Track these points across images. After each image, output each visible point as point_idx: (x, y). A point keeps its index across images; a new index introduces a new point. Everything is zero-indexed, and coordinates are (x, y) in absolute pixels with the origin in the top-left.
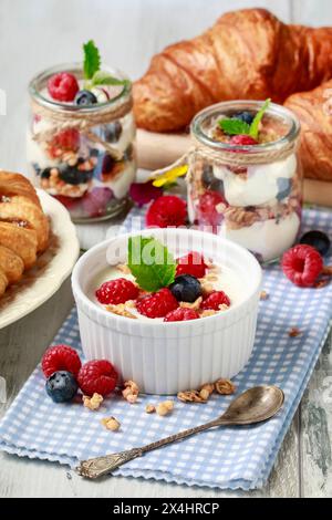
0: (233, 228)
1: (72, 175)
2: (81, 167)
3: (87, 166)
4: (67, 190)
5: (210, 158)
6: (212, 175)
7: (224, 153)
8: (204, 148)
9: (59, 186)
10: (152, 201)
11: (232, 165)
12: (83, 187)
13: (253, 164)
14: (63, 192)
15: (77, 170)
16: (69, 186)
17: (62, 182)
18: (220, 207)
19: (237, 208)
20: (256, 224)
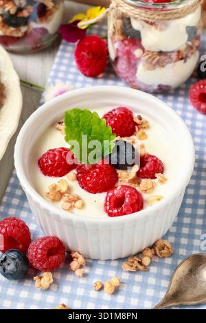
0: (149, 69)
1: (14, 22)
2: (20, 15)
3: (25, 14)
4: (12, 32)
5: (130, 14)
6: (131, 27)
7: (143, 11)
8: (124, 5)
9: (4, 29)
10: (79, 41)
11: (150, 21)
12: (24, 29)
13: (168, 19)
14: (8, 33)
15: (17, 17)
16: (12, 29)
17: (6, 26)
18: (137, 53)
19: (153, 52)
20: (169, 66)
